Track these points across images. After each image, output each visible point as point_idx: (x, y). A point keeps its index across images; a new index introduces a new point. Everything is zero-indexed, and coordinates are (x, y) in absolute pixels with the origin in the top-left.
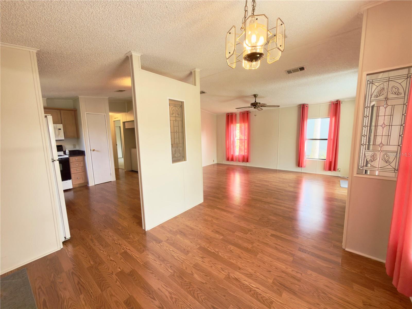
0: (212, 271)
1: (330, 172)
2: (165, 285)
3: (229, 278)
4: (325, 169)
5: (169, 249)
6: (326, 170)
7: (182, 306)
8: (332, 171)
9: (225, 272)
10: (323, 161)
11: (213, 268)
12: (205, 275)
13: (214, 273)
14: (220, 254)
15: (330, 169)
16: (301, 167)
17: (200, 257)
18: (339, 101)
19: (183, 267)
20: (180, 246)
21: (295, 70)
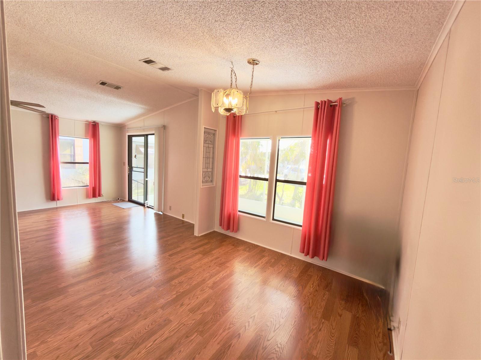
0: (203, 298)
1: (94, 199)
2: (214, 339)
3: (213, 287)
4: (88, 197)
5: (147, 349)
6: (90, 198)
7: (236, 318)
8: (97, 197)
9: (206, 289)
10: (83, 188)
11: (199, 297)
12: (207, 303)
13: (206, 296)
14: (181, 291)
15: (94, 196)
16: (58, 200)
17: (179, 308)
18: (98, 123)
19: (191, 323)
20: (147, 332)
21: (111, 86)
